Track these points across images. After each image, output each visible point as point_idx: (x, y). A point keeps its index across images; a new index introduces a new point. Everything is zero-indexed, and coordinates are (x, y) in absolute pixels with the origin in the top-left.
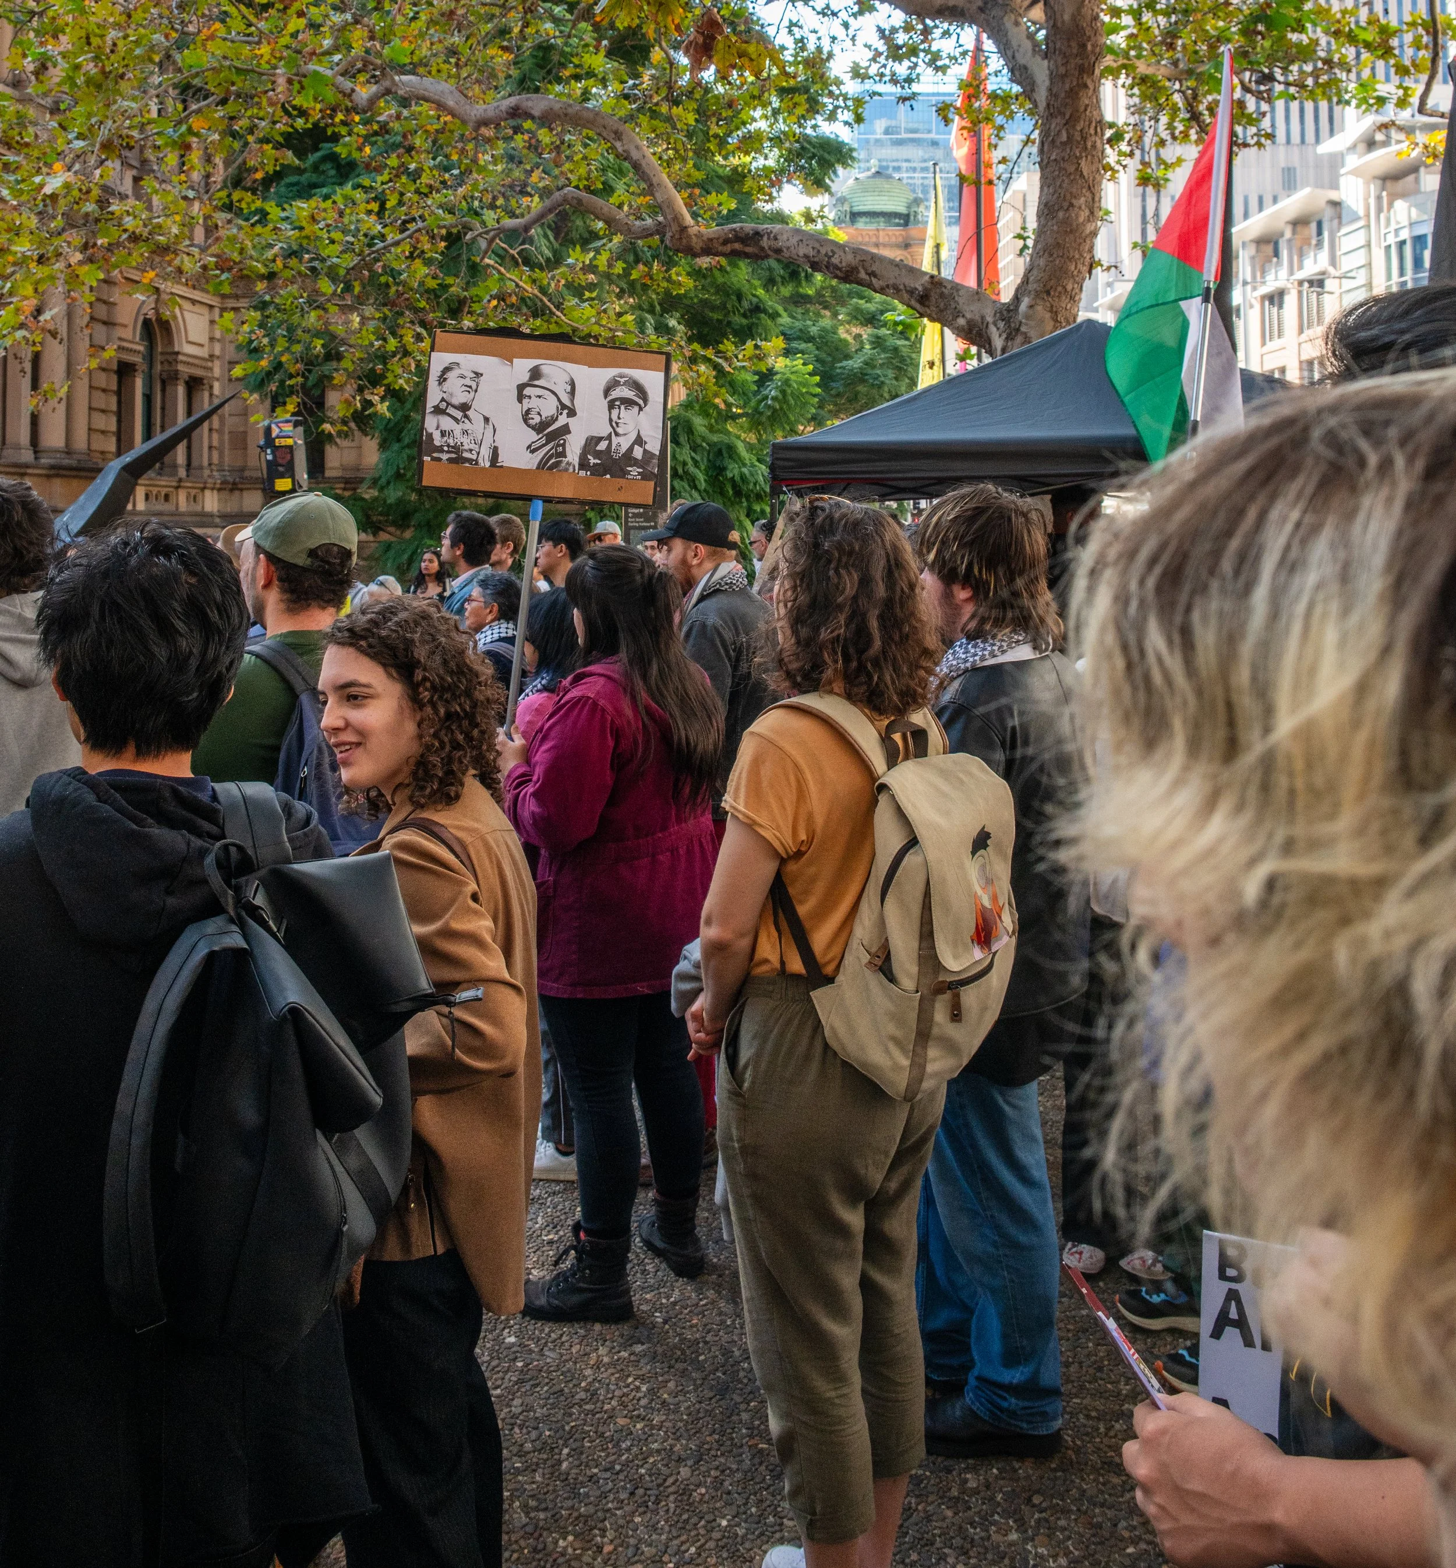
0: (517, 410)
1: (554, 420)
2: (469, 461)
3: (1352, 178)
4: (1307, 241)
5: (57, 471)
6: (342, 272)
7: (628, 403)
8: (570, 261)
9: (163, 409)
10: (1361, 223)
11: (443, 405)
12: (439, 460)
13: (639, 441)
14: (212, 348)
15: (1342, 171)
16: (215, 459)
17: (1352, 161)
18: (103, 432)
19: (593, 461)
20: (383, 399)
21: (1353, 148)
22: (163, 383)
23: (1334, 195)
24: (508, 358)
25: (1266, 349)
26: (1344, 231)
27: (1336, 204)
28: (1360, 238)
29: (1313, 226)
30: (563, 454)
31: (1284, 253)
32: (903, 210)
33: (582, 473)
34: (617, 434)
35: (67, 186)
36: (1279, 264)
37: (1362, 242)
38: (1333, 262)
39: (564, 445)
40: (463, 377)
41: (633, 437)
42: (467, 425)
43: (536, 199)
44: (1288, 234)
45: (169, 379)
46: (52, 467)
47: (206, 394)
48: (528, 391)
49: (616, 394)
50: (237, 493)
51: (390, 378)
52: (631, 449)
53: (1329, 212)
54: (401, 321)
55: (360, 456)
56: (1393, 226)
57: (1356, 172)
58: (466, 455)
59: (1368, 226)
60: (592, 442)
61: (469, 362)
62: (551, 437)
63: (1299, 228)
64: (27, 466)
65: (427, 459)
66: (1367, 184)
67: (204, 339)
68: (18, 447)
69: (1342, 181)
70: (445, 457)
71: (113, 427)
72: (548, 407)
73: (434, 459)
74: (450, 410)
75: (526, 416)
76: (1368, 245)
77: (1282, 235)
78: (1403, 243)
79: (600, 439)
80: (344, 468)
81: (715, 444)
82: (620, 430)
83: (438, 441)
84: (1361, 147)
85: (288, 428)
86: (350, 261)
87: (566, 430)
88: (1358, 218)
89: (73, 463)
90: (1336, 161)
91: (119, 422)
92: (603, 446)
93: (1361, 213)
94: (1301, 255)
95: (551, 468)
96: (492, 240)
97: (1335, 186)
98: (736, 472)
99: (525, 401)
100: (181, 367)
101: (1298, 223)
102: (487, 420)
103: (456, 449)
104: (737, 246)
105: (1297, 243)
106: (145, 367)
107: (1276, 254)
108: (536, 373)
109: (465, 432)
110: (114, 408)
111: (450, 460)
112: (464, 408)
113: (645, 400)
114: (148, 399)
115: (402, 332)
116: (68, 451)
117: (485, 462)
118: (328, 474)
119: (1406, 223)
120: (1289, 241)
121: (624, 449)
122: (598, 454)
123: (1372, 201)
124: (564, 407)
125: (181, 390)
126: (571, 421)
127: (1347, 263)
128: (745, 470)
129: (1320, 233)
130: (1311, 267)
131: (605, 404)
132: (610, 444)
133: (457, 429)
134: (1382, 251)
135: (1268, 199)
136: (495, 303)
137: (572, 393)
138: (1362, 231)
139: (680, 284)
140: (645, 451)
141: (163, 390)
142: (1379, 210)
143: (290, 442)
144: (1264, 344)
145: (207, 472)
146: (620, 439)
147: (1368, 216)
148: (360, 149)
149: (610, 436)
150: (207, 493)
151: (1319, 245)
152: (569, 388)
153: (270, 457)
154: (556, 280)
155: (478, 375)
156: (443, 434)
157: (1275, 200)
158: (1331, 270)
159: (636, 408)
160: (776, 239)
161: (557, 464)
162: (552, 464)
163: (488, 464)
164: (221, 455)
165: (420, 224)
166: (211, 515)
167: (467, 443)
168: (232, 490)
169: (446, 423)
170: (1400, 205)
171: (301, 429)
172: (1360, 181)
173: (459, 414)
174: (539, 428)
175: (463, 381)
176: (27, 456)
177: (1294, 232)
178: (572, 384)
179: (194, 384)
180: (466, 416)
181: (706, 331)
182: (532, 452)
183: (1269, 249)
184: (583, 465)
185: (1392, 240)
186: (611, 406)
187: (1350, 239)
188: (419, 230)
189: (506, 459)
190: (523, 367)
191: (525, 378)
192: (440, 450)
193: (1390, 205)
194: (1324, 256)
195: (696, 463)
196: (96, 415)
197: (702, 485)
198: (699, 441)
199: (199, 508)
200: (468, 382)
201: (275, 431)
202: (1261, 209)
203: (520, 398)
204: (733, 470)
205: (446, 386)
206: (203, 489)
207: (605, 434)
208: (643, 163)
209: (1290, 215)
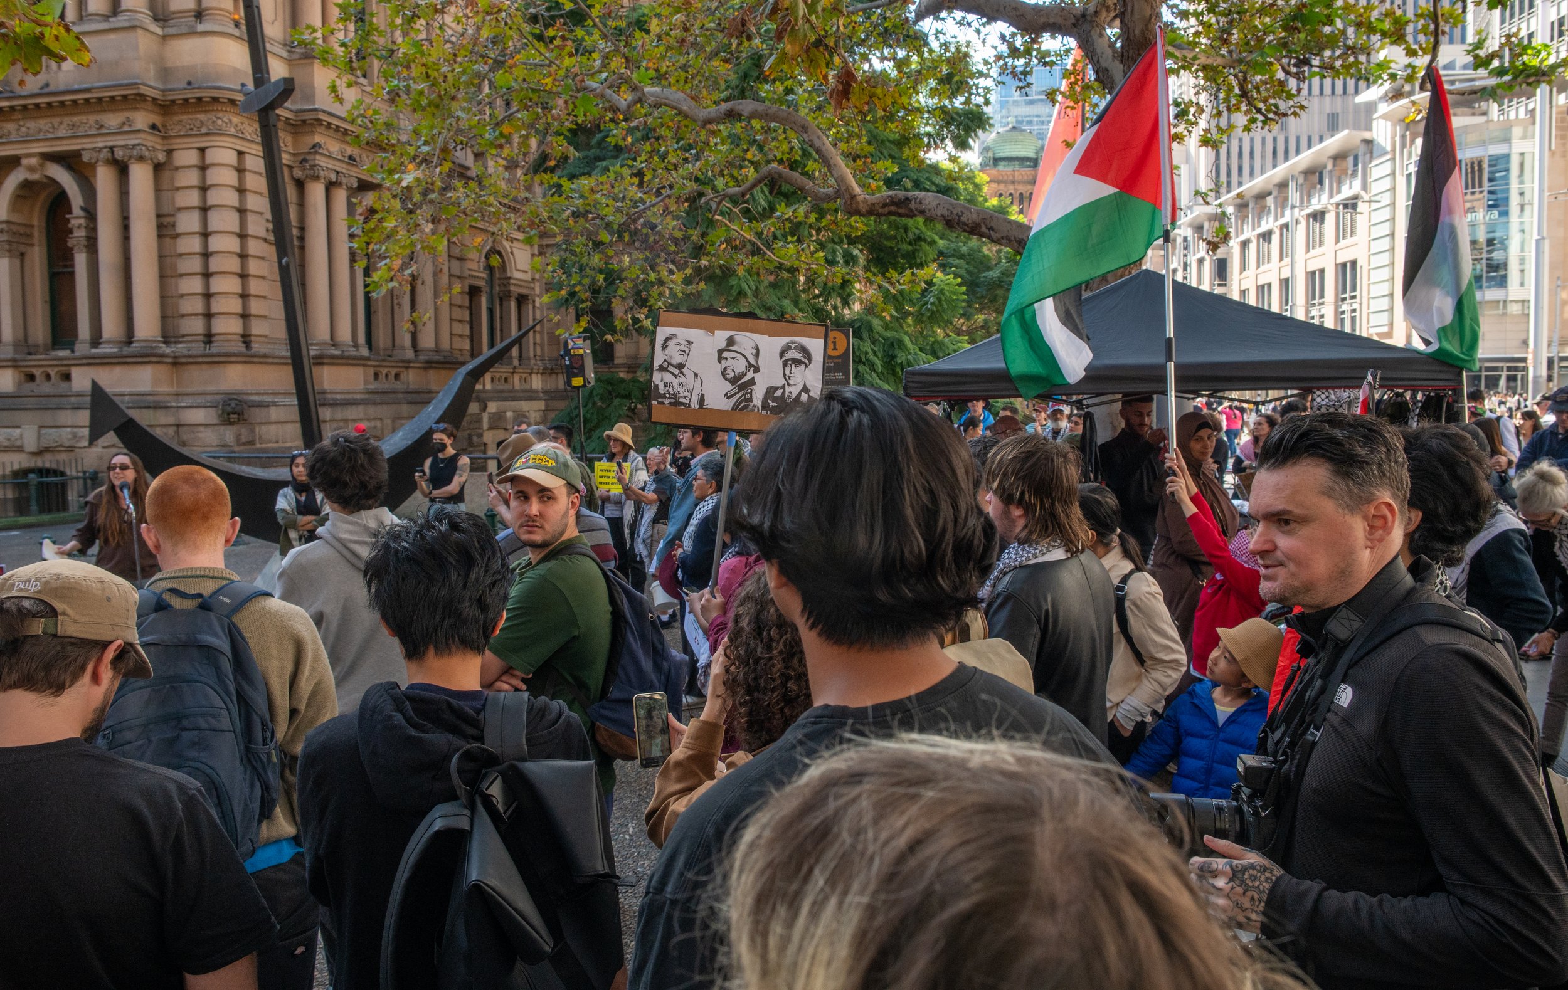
0: (717, 368)
1: (744, 375)
2: (684, 404)
3: (1382, 122)
4: (1345, 172)
5: (429, 365)
6: (616, 227)
7: (797, 362)
8: (778, 213)
9: (501, 318)
10: (1388, 157)
11: (665, 365)
12: (663, 403)
13: (805, 389)
14: (533, 274)
15: (1375, 116)
16: (539, 352)
17: (1383, 108)
18: (461, 336)
19: (771, 404)
20: (647, 317)
21: (1383, 98)
22: (501, 300)
23: (1367, 135)
24: (711, 330)
25: (1310, 255)
26: (1374, 163)
27: (1369, 142)
28: (1386, 168)
29: (1351, 160)
30: (751, 400)
31: (1327, 181)
32: (1031, 156)
33: (764, 413)
34: (789, 385)
35: (418, 180)
36: (1322, 190)
37: (1388, 171)
38: (1365, 187)
39: (751, 393)
40: (679, 344)
41: (800, 387)
42: (682, 379)
43: (752, 170)
44: (1330, 167)
45: (504, 297)
46: (428, 362)
47: (531, 307)
48: (725, 354)
49: (788, 356)
50: (554, 376)
51: (652, 301)
52: (799, 395)
53: (1362, 149)
54: (658, 261)
55: (638, 348)
57: (1385, 117)
58: (682, 400)
59: (1393, 159)
60: (771, 390)
61: (683, 333)
62: (742, 388)
63: (1338, 162)
64: (409, 361)
65: (654, 402)
66: (1394, 125)
67: (527, 267)
68: (403, 348)
69: (1374, 123)
70: (667, 401)
71: (467, 332)
72: (740, 366)
73: (659, 403)
74: (671, 368)
75: (724, 373)
76: (1393, 174)
77: (1325, 167)
79: (777, 388)
80: (628, 357)
81: (888, 338)
82: (791, 382)
83: (662, 390)
84: (1390, 98)
85: (580, 342)
86: (621, 219)
87: (752, 382)
88: (1386, 153)
89: (441, 358)
90: (1371, 107)
91: (471, 328)
92: (779, 393)
93: (1389, 148)
94: (1340, 183)
95: (742, 409)
96: (720, 202)
97: (1369, 128)
98: (904, 359)
99: (723, 362)
100: (512, 288)
101: (1339, 157)
102: (696, 375)
103: (675, 396)
104: (892, 208)
105: (1336, 173)
106: (488, 289)
107: (1321, 182)
108: (731, 341)
109: (681, 384)
110: (468, 319)
111: (670, 404)
112: (680, 366)
113: (810, 360)
114: (491, 311)
115: (659, 268)
116: (437, 350)
117: (695, 405)
118: (616, 361)
120: (1331, 172)
121: (794, 396)
122: (775, 399)
123: (1398, 139)
124: (751, 365)
125: (513, 304)
126: (756, 375)
127: (1375, 188)
128: (910, 357)
129: (1356, 165)
130: (1346, 192)
131: (781, 363)
132: (784, 392)
133: (675, 382)
134: (1404, 179)
135: (1315, 138)
136: (724, 246)
137: (757, 356)
138: (1389, 163)
139: (857, 228)
140: (809, 397)
141: (501, 305)
142: (1403, 146)
143: (581, 351)
144: (1308, 251)
145: (533, 361)
146: (792, 389)
147: (1394, 150)
148: (624, 139)
149: (783, 387)
150: (534, 376)
151: (1354, 174)
152: (754, 352)
153: (568, 363)
154: (768, 227)
155: (690, 343)
156: (666, 385)
157: (1321, 139)
158: (1363, 193)
159: (803, 366)
160: (921, 203)
161: (746, 407)
162: (742, 406)
163: (697, 407)
164: (542, 350)
165: (669, 192)
166: (536, 392)
167: (682, 392)
168: (551, 374)
169: (668, 377)
171: (588, 342)
172: (1389, 124)
173: (676, 371)
174: (733, 381)
175: (679, 348)
176: (410, 354)
177: (1334, 165)
178: (757, 349)
179: (522, 300)
180: (682, 373)
181: (882, 255)
182: (729, 398)
183: (1315, 178)
184: (765, 406)
186: (785, 364)
187: (1379, 169)
188: (669, 197)
189: (709, 403)
190: (721, 337)
191: (723, 345)
192: (663, 396)
193: (1412, 142)
194: (1357, 184)
195: (875, 353)
196: (455, 324)
197: (879, 368)
198: (877, 337)
199: (528, 387)
200: (683, 348)
201: (570, 346)
202: (1309, 147)
203: (720, 359)
204: (901, 357)
205: (667, 351)
206: (531, 374)
207: (780, 385)
208: (823, 149)
209: (1332, 151)
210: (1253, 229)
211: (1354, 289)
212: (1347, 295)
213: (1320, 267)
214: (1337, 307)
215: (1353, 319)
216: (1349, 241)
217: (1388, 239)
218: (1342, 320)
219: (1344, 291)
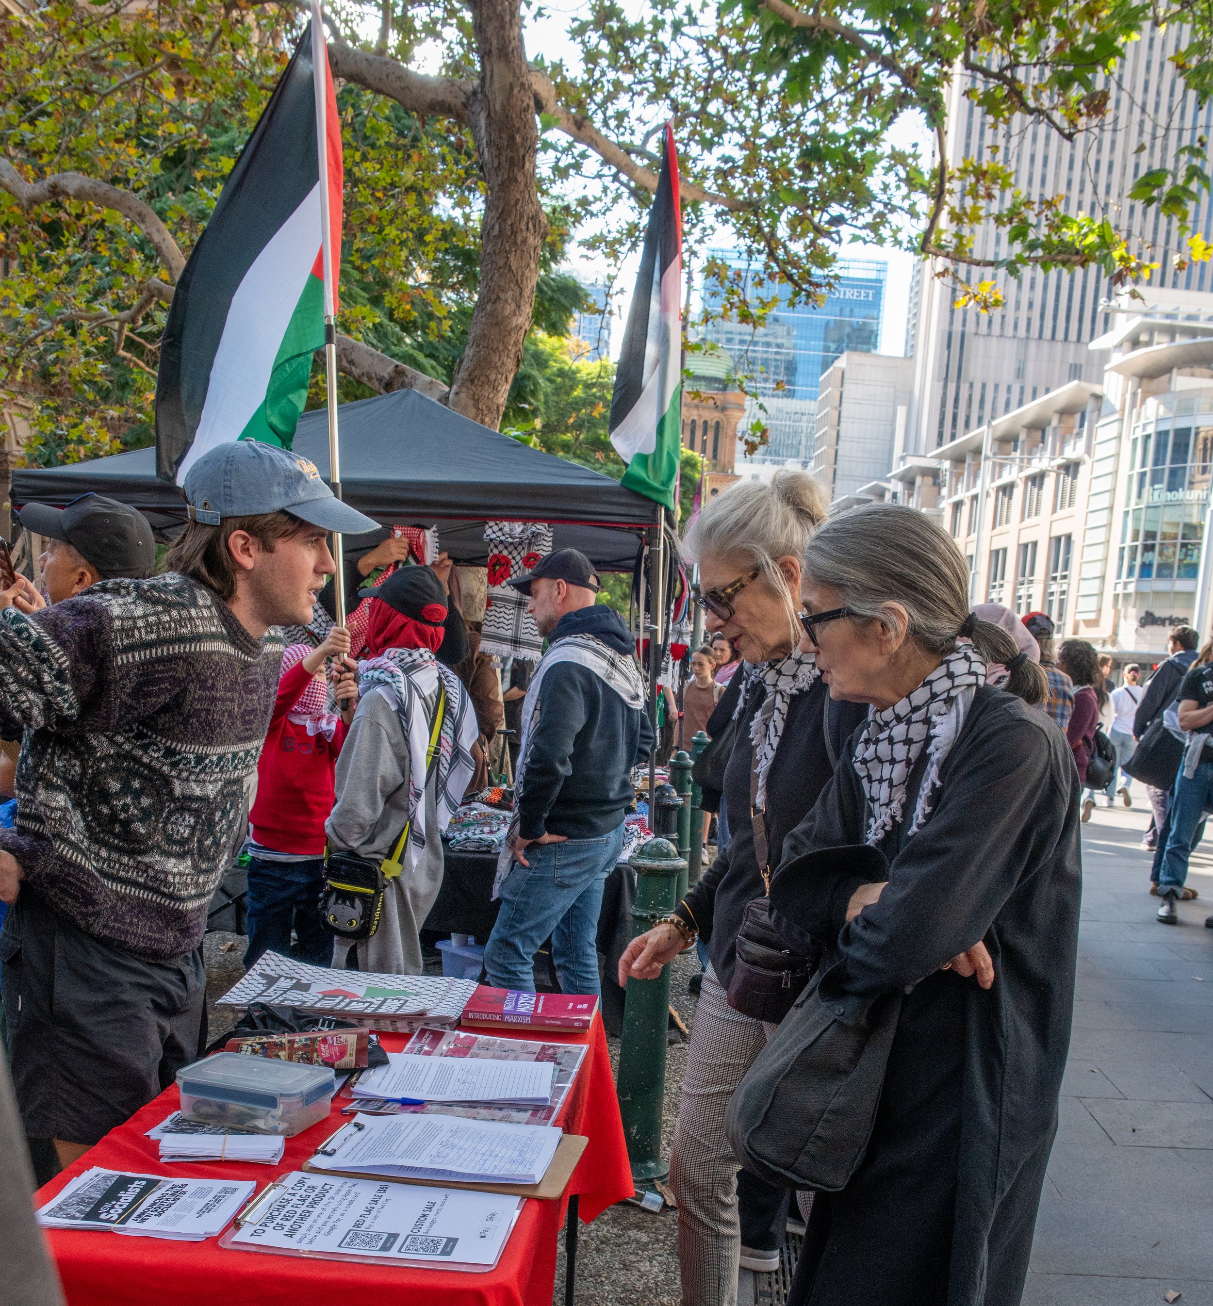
3: (1114, 374)
4: (1070, 430)
10: (1116, 416)
15: (1106, 367)
17: (1117, 358)
21: (1119, 346)
23: (1097, 389)
25: (1024, 524)
26: (1101, 422)
27: (1098, 398)
28: (1112, 431)
29: (1078, 416)
31: (1050, 440)
32: (722, 375)
36: (1044, 449)
37: (1115, 434)
38: (1088, 450)
44: (1055, 422)
53: (1091, 405)
56: (1143, 421)
57: (1118, 369)
59: (1121, 420)
63: (1065, 417)
66: (1127, 380)
69: (1107, 376)
76: (1119, 437)
77: (1050, 422)
78: (1148, 437)
84: (1127, 345)
88: (1114, 412)
90: (1104, 355)
93: (1118, 407)
94: (1063, 442)
97: (1100, 381)
101: (1066, 412)
105: (1060, 431)
107: (1043, 440)
119: (1153, 419)
120: (1055, 428)
123: (1128, 397)
127: (1100, 452)
129: (1082, 425)
130: (1069, 454)
134: (1130, 443)
135: (1041, 389)
138: (1116, 424)
142: (1133, 405)
144: (1022, 520)
147: (1123, 410)
151: (1079, 435)
157: (1047, 391)
158: (1086, 457)
170: (1151, 402)
172: (1121, 377)
177: (1060, 422)
183: (1038, 435)
185: (1139, 434)
187: (1105, 430)
193: (1143, 401)
194: (1082, 444)
202: (1034, 397)
209: (1059, 404)
210: (968, 490)
211: (1066, 567)
212: (1058, 574)
213: (1033, 539)
214: (1046, 586)
215: (1062, 602)
216: (1067, 511)
217: (1106, 512)
218: (1051, 602)
219: (1056, 570)
